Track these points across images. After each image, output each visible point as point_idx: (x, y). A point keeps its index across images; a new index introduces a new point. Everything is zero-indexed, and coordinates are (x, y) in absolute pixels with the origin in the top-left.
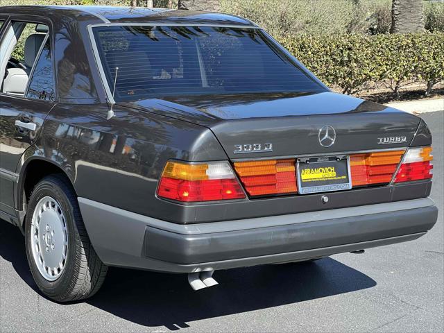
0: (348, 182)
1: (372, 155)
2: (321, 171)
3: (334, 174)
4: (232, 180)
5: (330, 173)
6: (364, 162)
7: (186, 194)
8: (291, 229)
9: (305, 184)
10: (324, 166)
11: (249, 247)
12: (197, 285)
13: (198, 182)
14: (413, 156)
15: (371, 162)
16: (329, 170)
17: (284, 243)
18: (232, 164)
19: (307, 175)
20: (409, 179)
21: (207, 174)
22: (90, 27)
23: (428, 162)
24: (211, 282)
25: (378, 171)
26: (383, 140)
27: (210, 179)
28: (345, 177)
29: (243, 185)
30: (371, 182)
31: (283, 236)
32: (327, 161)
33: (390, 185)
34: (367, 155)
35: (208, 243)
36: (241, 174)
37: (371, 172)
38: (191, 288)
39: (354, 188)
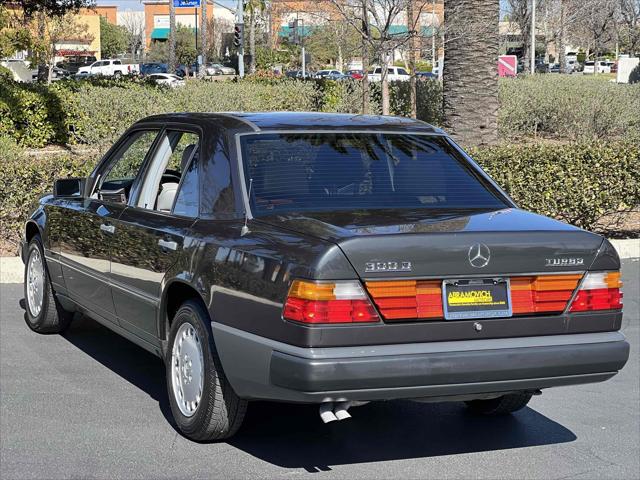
0: (508, 308)
1: (539, 278)
2: (473, 294)
3: (490, 298)
4: (364, 301)
5: (485, 298)
6: (529, 287)
7: (311, 315)
8: (433, 357)
9: (452, 309)
10: (477, 288)
11: (383, 375)
12: (327, 417)
13: (325, 302)
14: (594, 281)
15: (538, 286)
16: (484, 294)
17: (425, 373)
18: (363, 284)
19: (455, 299)
20: (590, 309)
21: (335, 293)
22: (238, 136)
23: (617, 289)
24: (343, 414)
25: (546, 297)
26: (552, 262)
27: (338, 299)
28: (504, 303)
29: (377, 307)
30: (537, 309)
31: (424, 366)
32: (481, 283)
33: (564, 315)
34: (534, 279)
35: (333, 369)
36: (374, 295)
37: (538, 298)
38: (321, 420)
39: (515, 316)
